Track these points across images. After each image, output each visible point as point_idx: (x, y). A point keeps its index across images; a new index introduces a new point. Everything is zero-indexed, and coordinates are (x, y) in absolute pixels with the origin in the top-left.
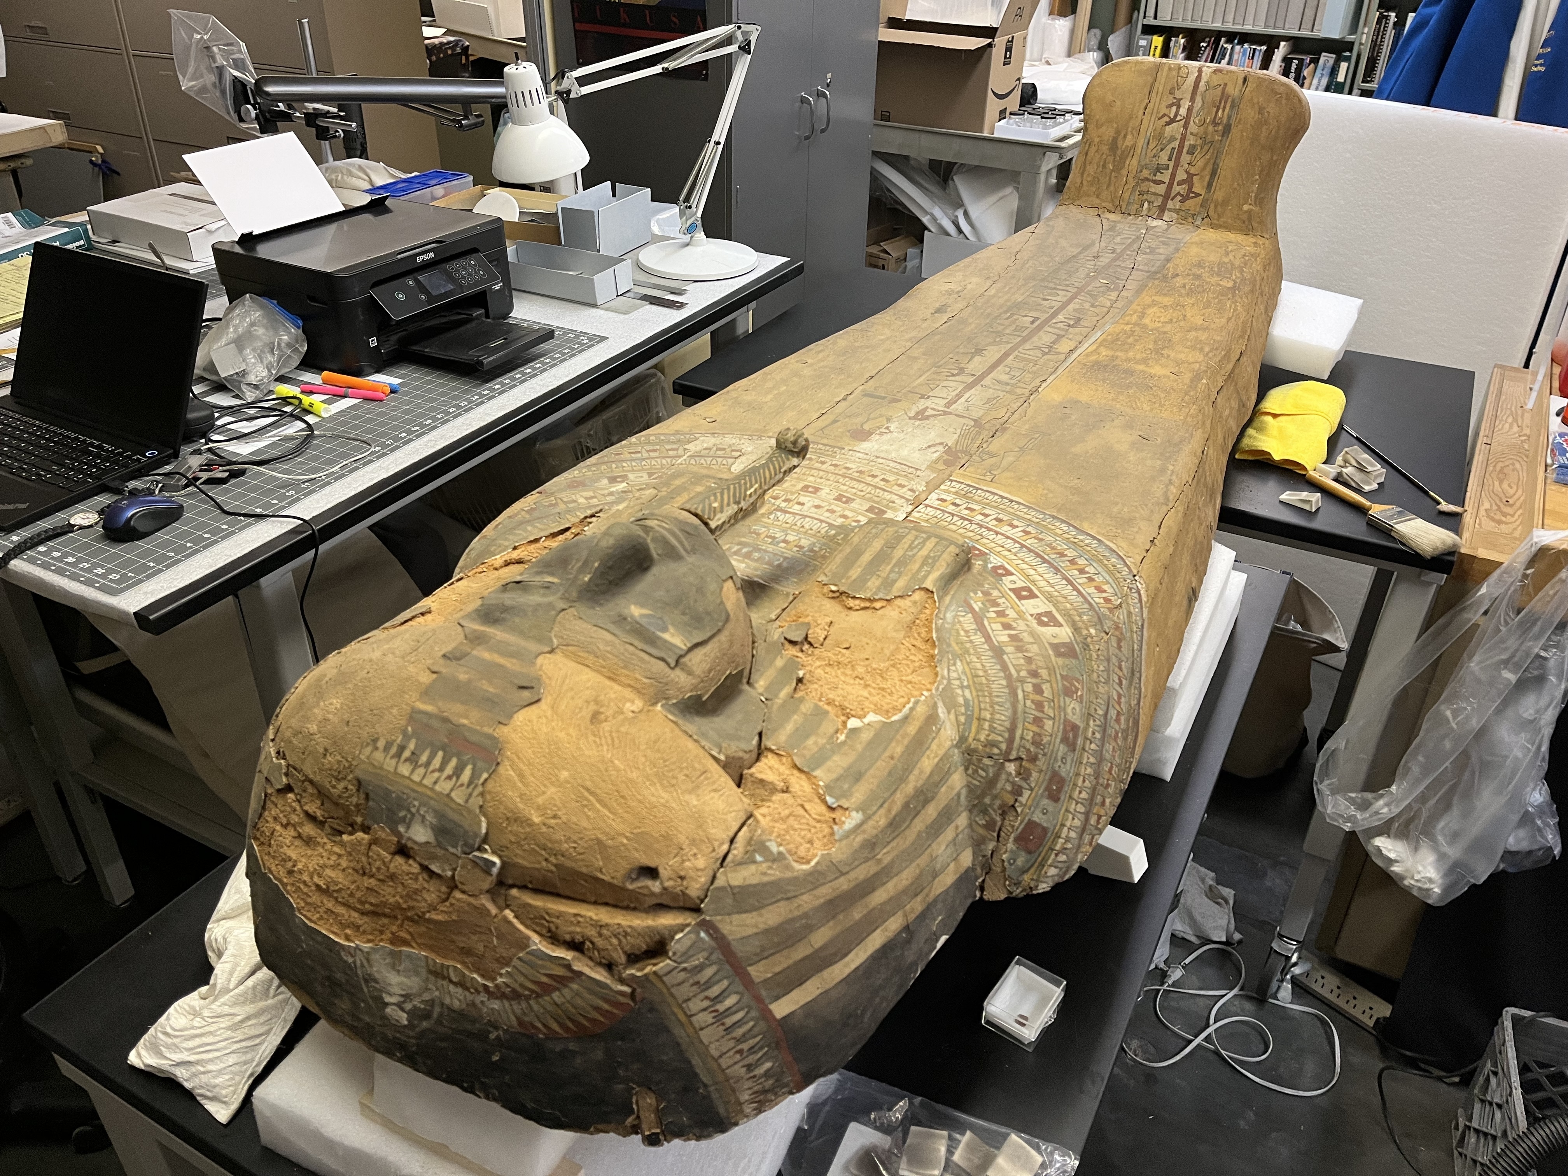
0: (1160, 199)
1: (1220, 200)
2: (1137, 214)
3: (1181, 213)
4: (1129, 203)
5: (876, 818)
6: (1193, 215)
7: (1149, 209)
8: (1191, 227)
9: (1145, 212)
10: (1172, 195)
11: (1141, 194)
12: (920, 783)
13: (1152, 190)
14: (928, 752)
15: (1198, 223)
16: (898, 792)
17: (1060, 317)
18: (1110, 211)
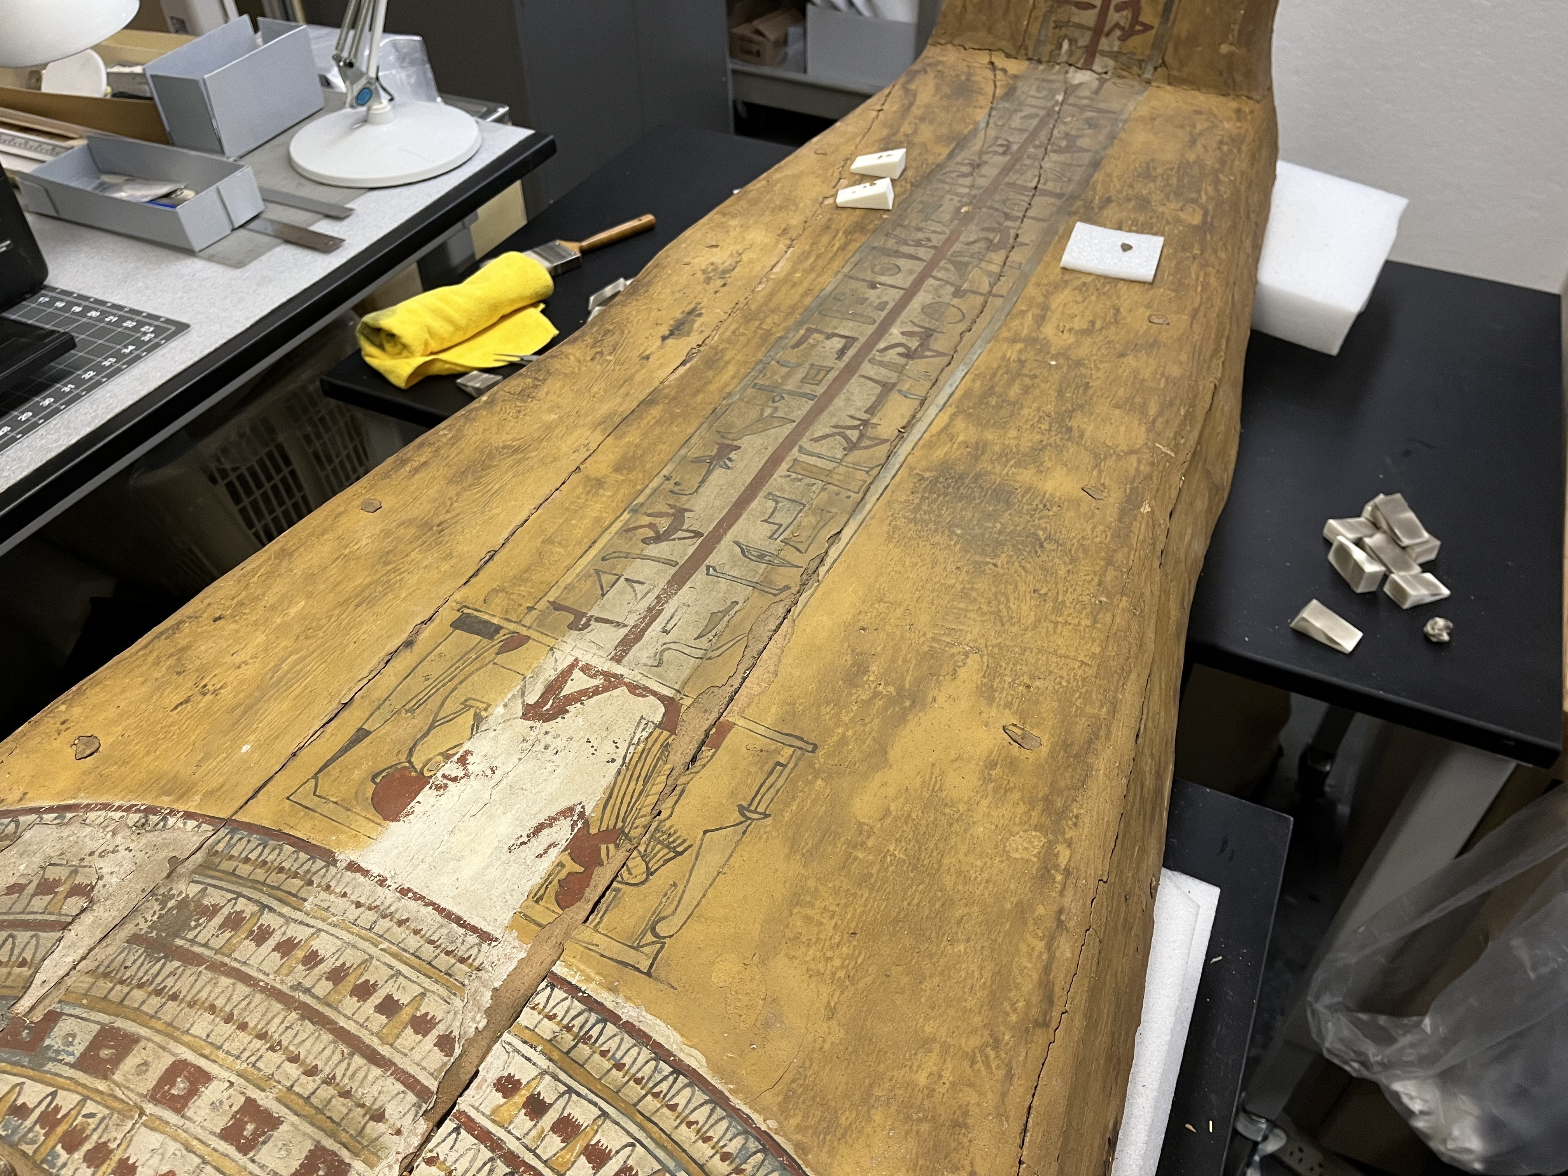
0: (1088, 35)
1: (1184, 34)
2: (1052, 60)
3: (1123, 59)
4: (1039, 42)
6: (1140, 62)
7: (1071, 53)
8: (1136, 84)
9: (1063, 58)
10: (1106, 29)
11: (1058, 26)
13: (1075, 19)
15: (1148, 75)
17: (895, 333)
18: (1008, 56)
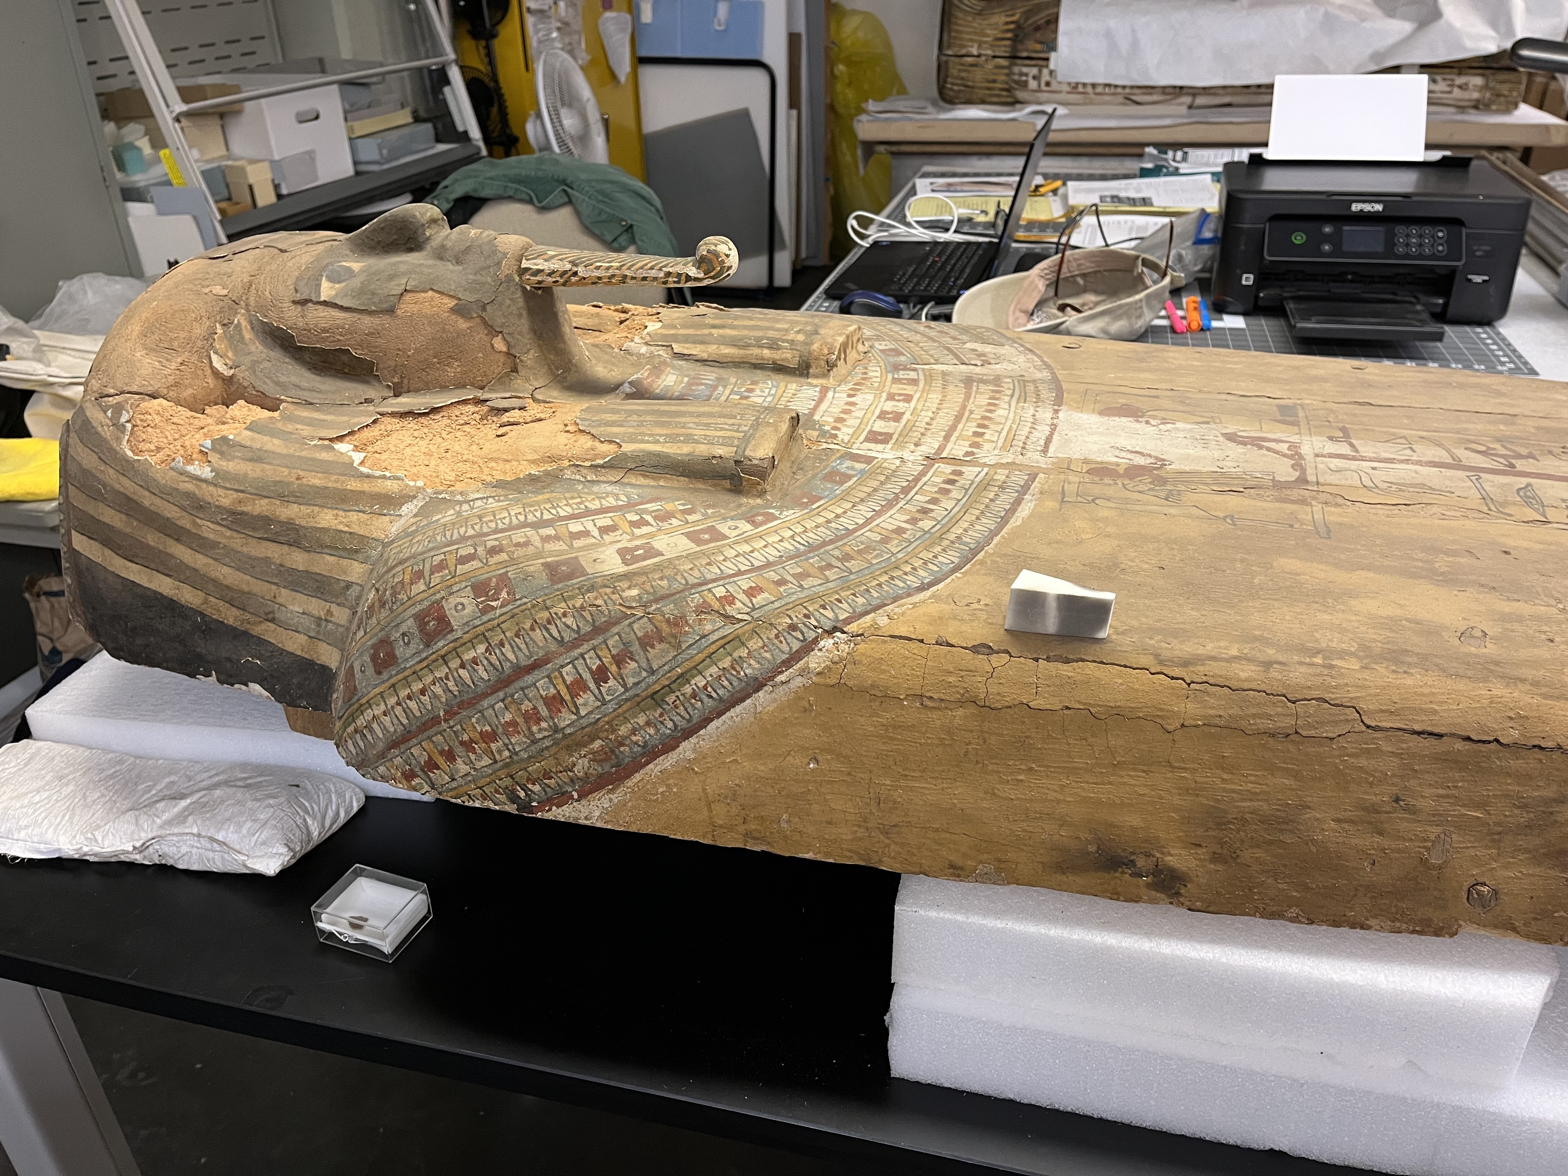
5: (221, 492)
12: (303, 523)
14: (341, 513)
16: (267, 501)
